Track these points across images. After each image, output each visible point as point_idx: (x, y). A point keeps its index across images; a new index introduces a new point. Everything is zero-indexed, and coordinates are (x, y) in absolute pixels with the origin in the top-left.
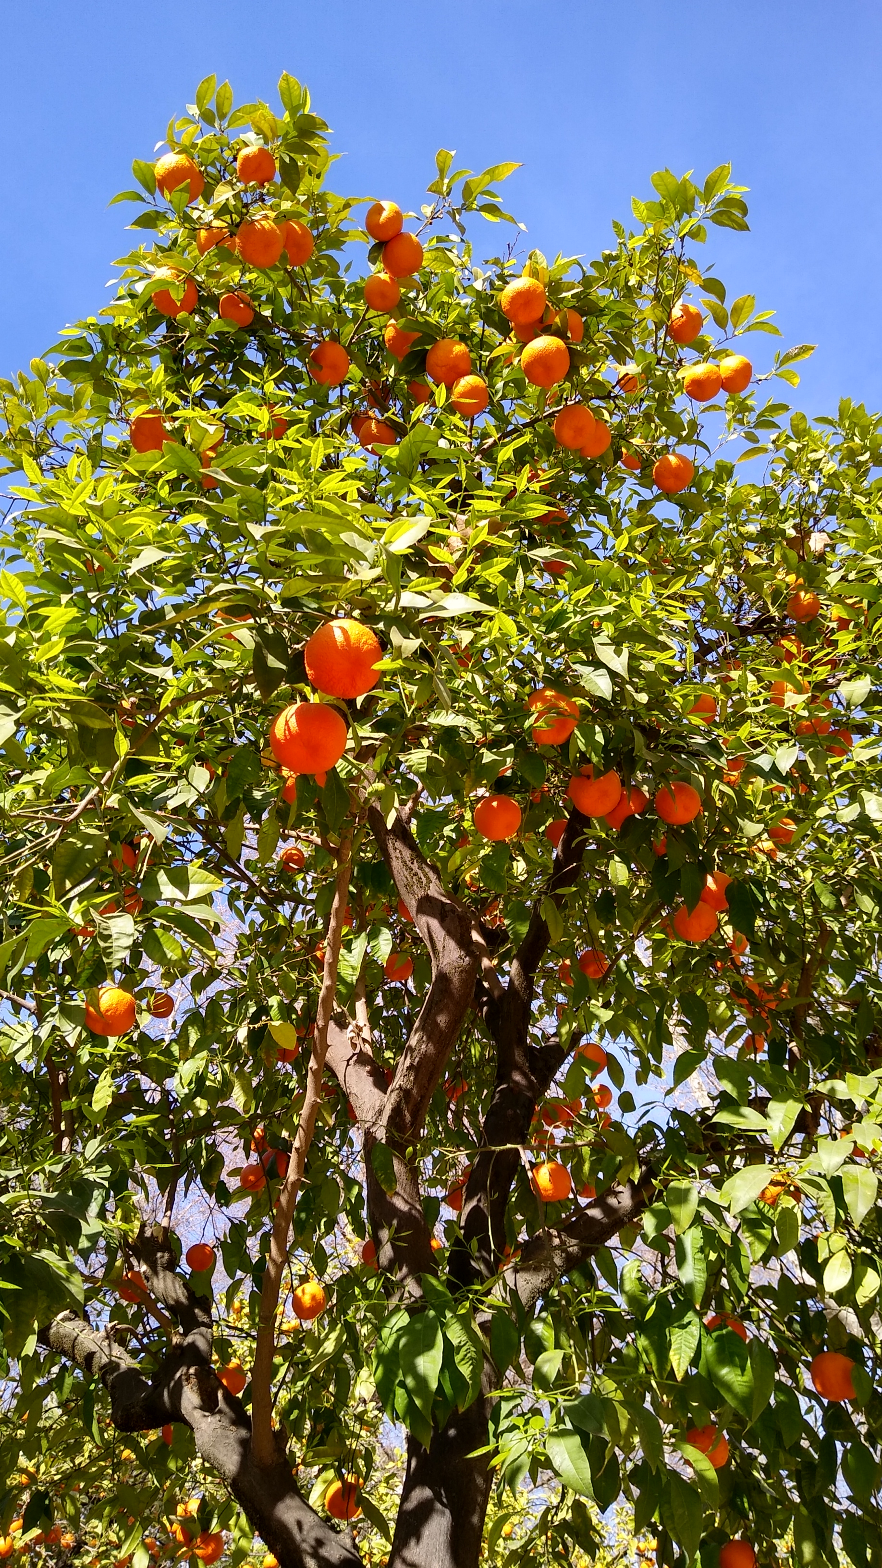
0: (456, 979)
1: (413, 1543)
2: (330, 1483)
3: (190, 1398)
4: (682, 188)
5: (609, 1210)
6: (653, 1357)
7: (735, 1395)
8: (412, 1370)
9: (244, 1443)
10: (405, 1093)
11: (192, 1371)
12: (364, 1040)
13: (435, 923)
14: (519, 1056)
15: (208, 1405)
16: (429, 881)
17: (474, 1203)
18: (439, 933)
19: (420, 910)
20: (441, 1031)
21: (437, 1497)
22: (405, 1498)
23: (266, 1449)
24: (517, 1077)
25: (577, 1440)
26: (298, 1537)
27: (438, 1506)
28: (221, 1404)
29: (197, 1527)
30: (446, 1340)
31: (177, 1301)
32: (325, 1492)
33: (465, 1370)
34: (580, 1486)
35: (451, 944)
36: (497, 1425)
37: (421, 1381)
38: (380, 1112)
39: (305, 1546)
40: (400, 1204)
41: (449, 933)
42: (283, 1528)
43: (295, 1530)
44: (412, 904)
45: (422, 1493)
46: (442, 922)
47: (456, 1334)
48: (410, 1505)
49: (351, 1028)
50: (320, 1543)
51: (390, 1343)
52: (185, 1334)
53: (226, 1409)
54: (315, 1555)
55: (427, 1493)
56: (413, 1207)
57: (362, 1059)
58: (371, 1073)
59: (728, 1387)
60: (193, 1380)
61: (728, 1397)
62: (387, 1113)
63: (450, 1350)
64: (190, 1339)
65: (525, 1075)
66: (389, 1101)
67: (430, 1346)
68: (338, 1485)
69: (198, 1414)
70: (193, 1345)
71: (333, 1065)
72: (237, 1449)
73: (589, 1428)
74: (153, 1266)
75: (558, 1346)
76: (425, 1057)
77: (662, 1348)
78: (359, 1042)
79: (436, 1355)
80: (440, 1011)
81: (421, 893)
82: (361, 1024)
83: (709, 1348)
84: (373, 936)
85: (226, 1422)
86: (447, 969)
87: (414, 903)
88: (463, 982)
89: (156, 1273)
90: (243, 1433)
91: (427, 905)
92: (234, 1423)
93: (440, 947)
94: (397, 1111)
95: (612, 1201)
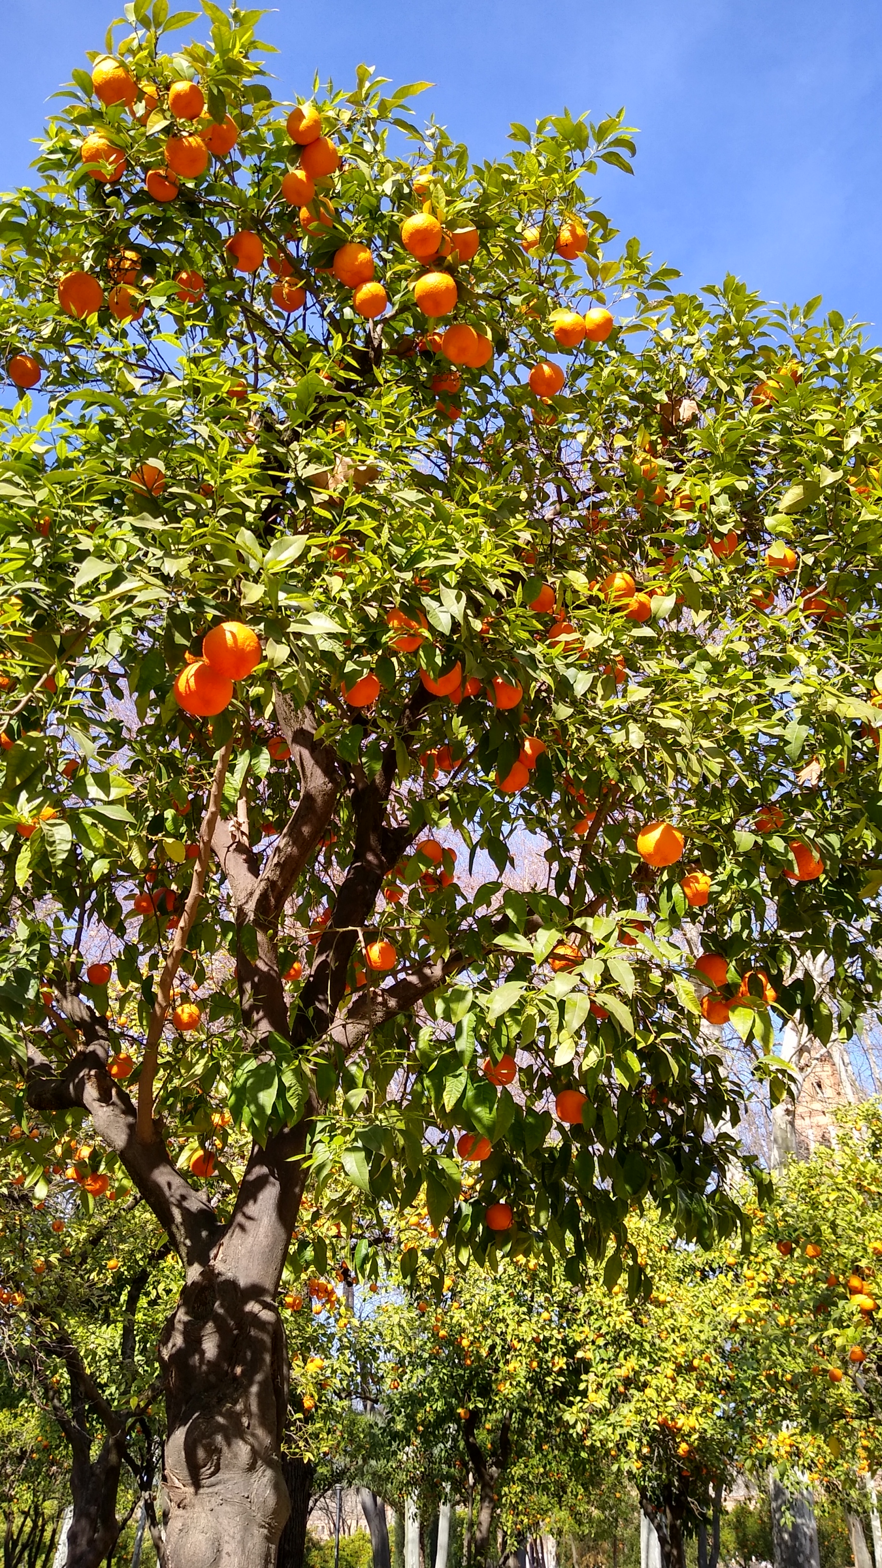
0: (319, 800)
1: (251, 1203)
2: (196, 1150)
3: (91, 1092)
4: (579, 127)
5: (423, 978)
6: (432, 1093)
7: (484, 1126)
8: (255, 1101)
9: (131, 1127)
10: (271, 883)
11: (93, 1073)
12: (243, 833)
13: (306, 753)
14: (373, 840)
15: (105, 1098)
16: (305, 716)
17: (323, 958)
18: (309, 761)
19: (295, 740)
20: (304, 839)
21: (272, 1173)
22: (248, 1172)
23: (147, 1133)
24: (370, 857)
25: (363, 1154)
26: (167, 1193)
27: (272, 1179)
28: (114, 1098)
29: (89, 1170)
30: (281, 1083)
31: (82, 1019)
32: (190, 1157)
33: (293, 1102)
34: (361, 1183)
35: (318, 772)
36: (313, 1137)
37: (261, 1108)
38: (251, 894)
39: (172, 1200)
40: (261, 965)
41: (317, 762)
42: (158, 1187)
43: (166, 1189)
44: (288, 735)
45: (261, 1170)
46: (312, 753)
47: (288, 1079)
48: (251, 1177)
49: (232, 823)
50: (184, 1198)
51: (241, 1081)
52: (87, 1044)
53: (119, 1102)
54: (179, 1206)
55: (265, 1170)
56: (271, 968)
57: (240, 848)
58: (246, 861)
59: (479, 1120)
60: (94, 1079)
61: (478, 1127)
62: (256, 896)
63: (282, 1090)
64: (91, 1048)
65: (377, 856)
66: (258, 886)
67: (269, 1086)
68: (200, 1153)
69: (96, 1104)
70: (93, 1053)
71: (216, 849)
72: (126, 1130)
73: (372, 1147)
74: (63, 991)
75: (365, 1085)
76: (289, 857)
77: (440, 1089)
78: (238, 835)
79: (273, 1091)
80: (305, 824)
81: (297, 727)
82: (241, 821)
83: (470, 1093)
84: (255, 754)
85: (118, 1111)
86: (313, 792)
87: (290, 734)
88: (325, 802)
89: (65, 997)
90: (131, 1119)
91: (301, 737)
92: (124, 1112)
93: (308, 774)
94: (264, 896)
95: (427, 971)
